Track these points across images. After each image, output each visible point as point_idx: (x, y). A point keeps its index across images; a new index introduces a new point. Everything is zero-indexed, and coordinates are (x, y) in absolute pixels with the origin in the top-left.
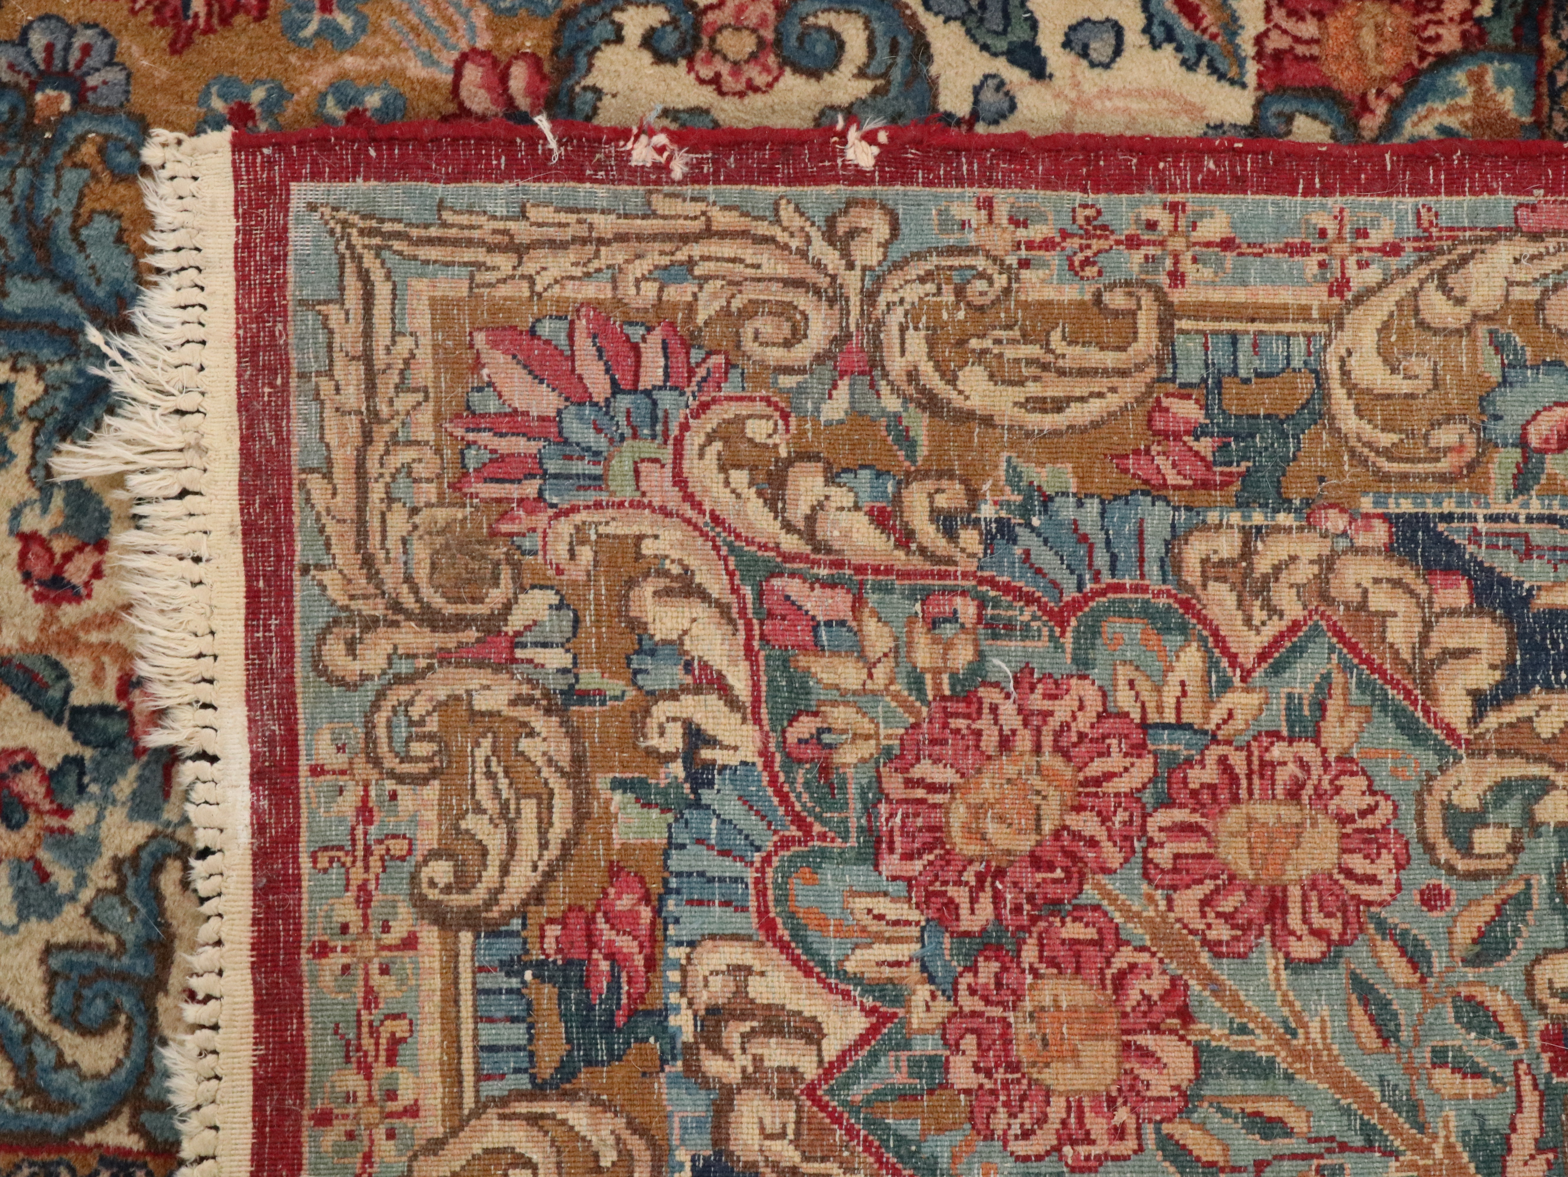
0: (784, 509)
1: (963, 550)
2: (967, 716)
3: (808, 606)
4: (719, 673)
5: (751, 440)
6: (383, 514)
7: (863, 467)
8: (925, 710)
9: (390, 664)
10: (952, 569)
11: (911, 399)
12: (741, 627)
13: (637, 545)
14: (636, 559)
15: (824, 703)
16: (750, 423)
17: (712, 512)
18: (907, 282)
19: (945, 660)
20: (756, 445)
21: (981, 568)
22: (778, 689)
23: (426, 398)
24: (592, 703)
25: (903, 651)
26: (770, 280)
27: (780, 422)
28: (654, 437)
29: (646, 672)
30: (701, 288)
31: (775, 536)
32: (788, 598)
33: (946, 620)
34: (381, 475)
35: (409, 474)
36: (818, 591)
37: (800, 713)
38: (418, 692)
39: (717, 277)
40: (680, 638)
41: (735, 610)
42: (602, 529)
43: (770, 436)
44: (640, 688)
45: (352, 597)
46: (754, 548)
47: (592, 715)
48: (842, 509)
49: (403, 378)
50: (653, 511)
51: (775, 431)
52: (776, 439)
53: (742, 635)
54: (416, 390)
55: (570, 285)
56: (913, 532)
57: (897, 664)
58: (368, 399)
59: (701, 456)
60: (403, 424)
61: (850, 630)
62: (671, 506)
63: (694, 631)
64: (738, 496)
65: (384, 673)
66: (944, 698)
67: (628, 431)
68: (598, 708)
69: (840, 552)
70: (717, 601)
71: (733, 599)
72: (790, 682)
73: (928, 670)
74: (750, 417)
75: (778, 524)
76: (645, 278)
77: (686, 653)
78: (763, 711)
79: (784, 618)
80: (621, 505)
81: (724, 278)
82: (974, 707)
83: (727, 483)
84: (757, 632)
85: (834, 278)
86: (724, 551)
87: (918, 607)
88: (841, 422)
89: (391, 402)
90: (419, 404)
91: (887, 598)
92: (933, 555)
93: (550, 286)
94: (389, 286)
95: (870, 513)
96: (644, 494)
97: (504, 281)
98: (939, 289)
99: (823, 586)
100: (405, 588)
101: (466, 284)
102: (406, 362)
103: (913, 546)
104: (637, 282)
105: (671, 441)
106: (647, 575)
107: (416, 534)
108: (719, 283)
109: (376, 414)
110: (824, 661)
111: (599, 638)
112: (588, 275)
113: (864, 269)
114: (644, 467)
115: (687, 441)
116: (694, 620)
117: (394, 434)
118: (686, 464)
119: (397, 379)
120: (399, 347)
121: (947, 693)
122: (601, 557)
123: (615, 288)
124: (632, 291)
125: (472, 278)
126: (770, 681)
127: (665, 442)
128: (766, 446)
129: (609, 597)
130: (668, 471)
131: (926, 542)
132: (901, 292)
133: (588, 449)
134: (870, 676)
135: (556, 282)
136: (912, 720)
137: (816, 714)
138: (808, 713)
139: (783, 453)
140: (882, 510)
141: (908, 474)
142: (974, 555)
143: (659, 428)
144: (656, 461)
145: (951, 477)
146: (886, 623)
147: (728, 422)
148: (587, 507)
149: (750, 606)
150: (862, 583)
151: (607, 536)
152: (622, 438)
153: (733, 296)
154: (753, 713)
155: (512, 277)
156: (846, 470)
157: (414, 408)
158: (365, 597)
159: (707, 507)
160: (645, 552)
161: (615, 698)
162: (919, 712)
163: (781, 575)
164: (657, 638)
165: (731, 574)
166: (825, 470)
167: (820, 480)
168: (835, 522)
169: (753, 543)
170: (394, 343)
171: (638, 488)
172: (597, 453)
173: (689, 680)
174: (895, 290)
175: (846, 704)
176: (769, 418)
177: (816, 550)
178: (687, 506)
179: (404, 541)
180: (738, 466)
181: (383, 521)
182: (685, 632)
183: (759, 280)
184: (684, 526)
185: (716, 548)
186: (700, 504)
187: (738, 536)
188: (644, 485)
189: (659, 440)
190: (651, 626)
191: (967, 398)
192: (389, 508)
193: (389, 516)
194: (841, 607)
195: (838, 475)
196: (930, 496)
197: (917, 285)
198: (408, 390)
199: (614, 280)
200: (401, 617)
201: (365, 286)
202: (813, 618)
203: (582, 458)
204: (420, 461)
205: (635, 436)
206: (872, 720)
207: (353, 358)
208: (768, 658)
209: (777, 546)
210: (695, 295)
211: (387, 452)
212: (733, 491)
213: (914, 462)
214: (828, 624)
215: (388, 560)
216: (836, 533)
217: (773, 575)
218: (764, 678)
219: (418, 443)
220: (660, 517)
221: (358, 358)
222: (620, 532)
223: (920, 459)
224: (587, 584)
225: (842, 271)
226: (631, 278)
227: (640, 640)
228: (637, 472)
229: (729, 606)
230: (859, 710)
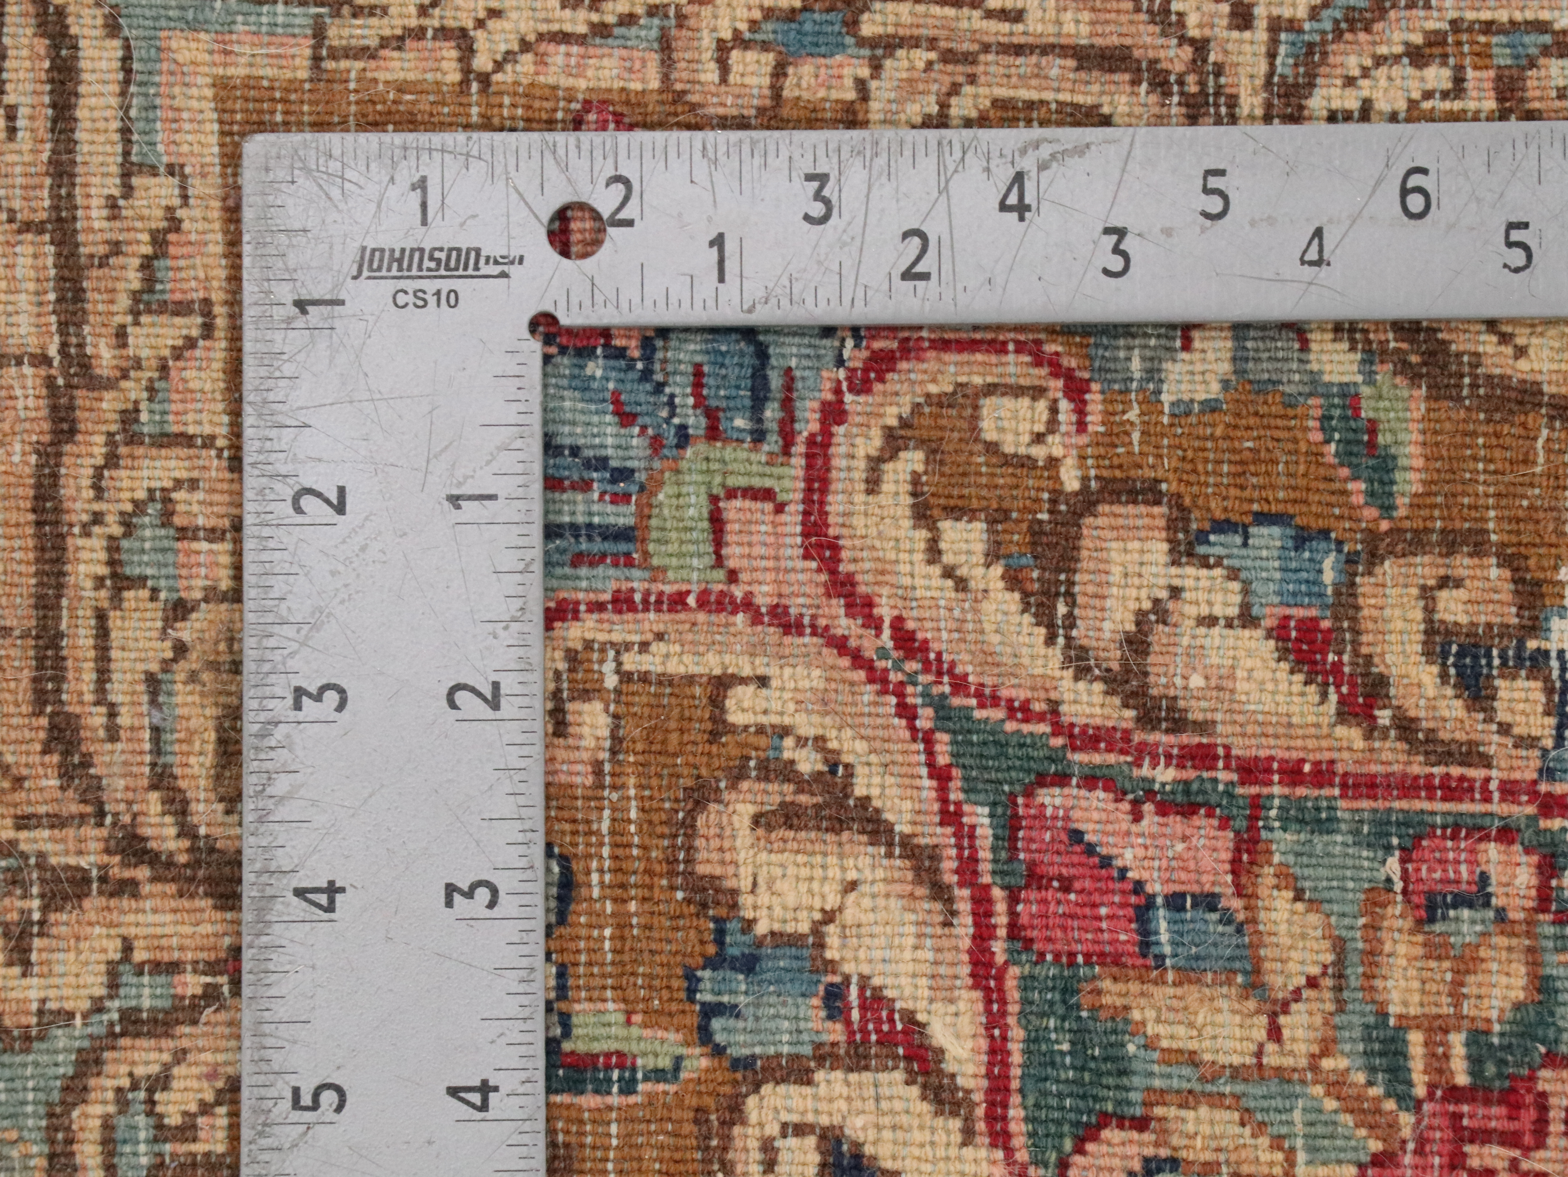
0: (1071, 621)
1: (1505, 729)
2: (1510, 1139)
3: (1128, 857)
4: (910, 1017)
5: (992, 448)
6: (101, 617)
7: (1263, 518)
8: (1406, 1119)
9: (114, 985)
10: (1477, 774)
11: (1384, 353)
12: (964, 907)
13: (717, 702)
14: (714, 736)
15: (1161, 1096)
16: (988, 404)
17: (898, 622)
18: (1380, 61)
19: (1457, 998)
20: (1008, 460)
21: (1548, 773)
22: (1051, 1061)
23: (208, 330)
24: (603, 1088)
25: (1355, 972)
26: (1046, 50)
27: (1064, 405)
28: (759, 436)
29: (732, 1010)
30: (876, 68)
31: (1045, 684)
32: (1077, 836)
33: (1462, 901)
34: (98, 518)
35: (167, 516)
36: (1150, 819)
37: (1104, 1120)
38: (180, 1056)
39: (914, 42)
40: (817, 929)
41: (949, 865)
42: (632, 662)
43: (1039, 438)
44: (719, 1051)
45: (23, 822)
46: (998, 714)
47: (600, 1118)
48: (1210, 621)
49: (150, 283)
50: (756, 619)
51: (1053, 425)
52: (1055, 446)
53: (965, 927)
54: (182, 309)
55: (558, 54)
56: (1382, 681)
57: (1341, 1006)
58: (63, 327)
59: (873, 485)
60: (151, 390)
61: (1227, 919)
62: (796, 606)
63: (849, 915)
64: (961, 585)
65: (98, 1007)
66: (1454, 1093)
67: (696, 422)
68: (615, 1099)
69: (1204, 727)
70: (906, 841)
71: (944, 836)
72: (1080, 1042)
73: (1417, 1024)
74: (991, 390)
75: (1056, 653)
76: (740, 41)
77: (831, 966)
78: (1015, 1112)
79: (1066, 888)
80: (678, 601)
81: (932, 43)
82: (1529, 1116)
83: (934, 552)
84: (1001, 919)
85: (1201, 46)
86: (925, 720)
87: (1393, 865)
88: (1211, 407)
89: (121, 335)
90: (191, 343)
91: (1319, 842)
92: (1431, 737)
93: (509, 57)
94: (114, 49)
95: (1279, 632)
96: (733, 576)
97: (398, 42)
98: (1459, 80)
99: (1163, 810)
100: (154, 801)
101: (304, 50)
102: (159, 240)
103: (1384, 717)
104: (722, 49)
105: (799, 448)
106: (738, 775)
107: (181, 670)
108: (921, 56)
109: (85, 364)
110: (1163, 994)
111: (622, 926)
112: (601, 30)
113: (1275, 26)
114: (733, 509)
115: (839, 450)
116: (852, 886)
117: (129, 417)
118: (836, 504)
119: (134, 279)
120: (139, 202)
121: (1462, 1079)
122: (631, 730)
123: (667, 63)
124: (710, 74)
125: (319, 34)
126: (1033, 1040)
127: (786, 451)
128: (1026, 463)
129: (647, 825)
130: (792, 520)
131: (1415, 708)
132: (1365, 87)
133: (602, 463)
134: (1275, 1033)
135: (525, 46)
136: (1375, 1146)
137: (1141, 1124)
138: (1122, 1122)
139: (1070, 480)
140: (1308, 627)
141: (1372, 537)
142: (1528, 742)
143: (772, 413)
144: (767, 494)
145: (1479, 549)
146: (1314, 904)
147: (940, 402)
148: (597, 607)
149: (985, 854)
150: (1257, 805)
151: (645, 678)
152: (683, 437)
153: (955, 90)
154: (991, 1118)
155: (419, 33)
156: (1223, 526)
157: (178, 353)
158: (57, 822)
159: (885, 611)
160: (736, 717)
161: (658, 1075)
162: (1393, 1126)
163: (1062, 779)
164: (761, 928)
165: (941, 776)
166: (1171, 526)
167: (1160, 549)
168: (1195, 653)
169: (995, 701)
170: (128, 190)
171: (719, 561)
172: (624, 474)
173: (836, 1032)
174: (1350, 82)
175: (1216, 1100)
176: (1037, 392)
177: (1147, 720)
178: (837, 607)
179: (153, 683)
180: (957, 512)
181: (103, 632)
182: (829, 917)
183: (1018, 50)
184: (830, 655)
185: (906, 712)
186: (869, 603)
187: (960, 685)
188: (734, 554)
189: (773, 442)
190: (746, 900)
191: (1521, 352)
192: (116, 600)
193: (114, 620)
194: (1207, 861)
195: (1202, 537)
196: (1427, 594)
197: (1404, 70)
198: (163, 308)
199: (665, 45)
200: (143, 873)
201: (56, 47)
202: (1139, 886)
203: (585, 486)
204: (193, 484)
205: (713, 433)
206: (1277, 1143)
207: (27, 227)
208: (1027, 983)
209: (1054, 707)
210: (861, 85)
211: (112, 460)
212: (948, 573)
213: (1387, 509)
214: (1175, 902)
215: (113, 734)
216: (1196, 681)
217: (1042, 780)
218: (1017, 1033)
219: (186, 440)
220: (772, 633)
221: (39, 228)
222: (675, 667)
223: (1402, 502)
224: (594, 794)
225: (1221, 31)
226: (707, 42)
227: (720, 934)
228: (717, 522)
229: (934, 854)
230: (1246, 1116)
